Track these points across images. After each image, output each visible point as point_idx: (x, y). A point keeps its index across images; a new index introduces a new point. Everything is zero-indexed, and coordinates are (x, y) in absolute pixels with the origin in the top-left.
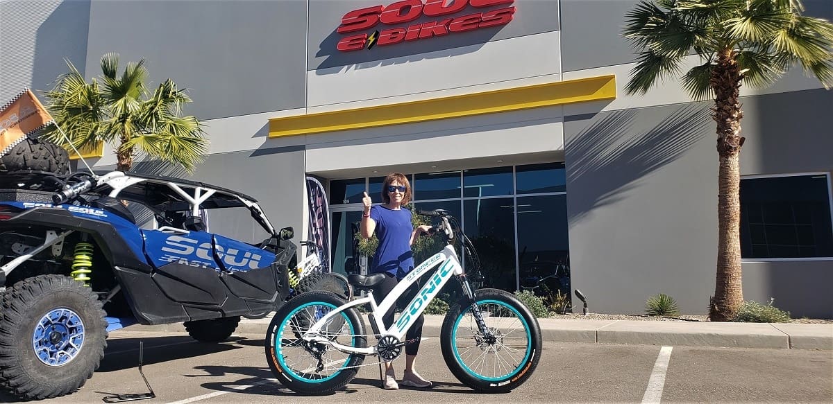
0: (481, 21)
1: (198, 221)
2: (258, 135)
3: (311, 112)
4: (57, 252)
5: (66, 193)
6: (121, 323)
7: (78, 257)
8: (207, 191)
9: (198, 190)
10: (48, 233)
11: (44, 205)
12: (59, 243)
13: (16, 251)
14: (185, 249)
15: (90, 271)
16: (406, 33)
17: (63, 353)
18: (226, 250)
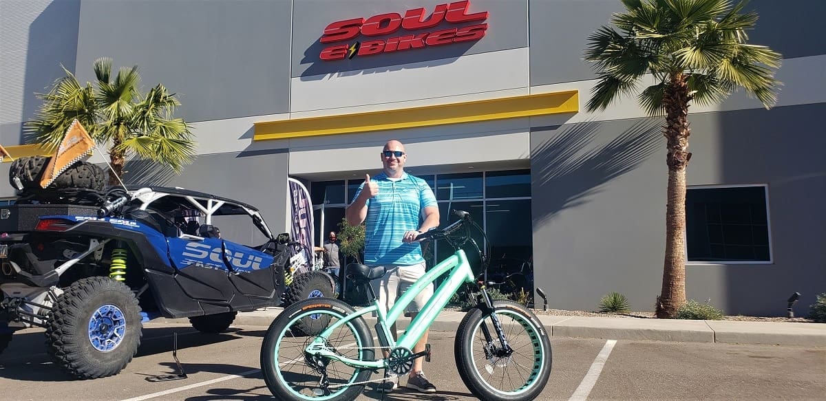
0: (456, 36)
1: (211, 229)
2: (243, 137)
3: (294, 117)
4: (98, 257)
5: (108, 208)
6: (148, 316)
7: (115, 261)
8: (217, 203)
9: (210, 202)
10: (92, 241)
11: (91, 218)
12: (100, 250)
13: (66, 256)
14: (201, 253)
15: (124, 273)
16: (385, 45)
17: (110, 341)
18: (234, 253)
